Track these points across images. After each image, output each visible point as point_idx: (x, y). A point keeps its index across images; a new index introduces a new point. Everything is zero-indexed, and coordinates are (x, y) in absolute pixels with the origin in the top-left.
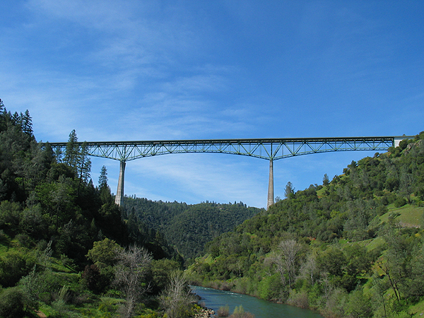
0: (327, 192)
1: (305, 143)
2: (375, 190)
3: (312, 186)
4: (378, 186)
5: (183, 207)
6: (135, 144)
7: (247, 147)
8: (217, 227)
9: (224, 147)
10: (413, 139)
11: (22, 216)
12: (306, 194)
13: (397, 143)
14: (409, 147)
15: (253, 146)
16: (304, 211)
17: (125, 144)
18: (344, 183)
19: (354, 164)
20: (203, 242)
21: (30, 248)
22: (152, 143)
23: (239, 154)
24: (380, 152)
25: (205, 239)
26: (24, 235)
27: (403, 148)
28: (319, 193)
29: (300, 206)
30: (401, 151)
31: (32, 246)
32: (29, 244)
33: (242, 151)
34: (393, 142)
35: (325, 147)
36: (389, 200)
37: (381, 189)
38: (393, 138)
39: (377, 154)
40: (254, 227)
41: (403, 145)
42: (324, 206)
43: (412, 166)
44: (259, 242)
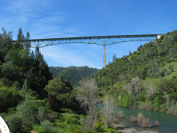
0: (132, 58)
1: (119, 38)
2: (154, 56)
3: (124, 56)
4: (156, 55)
5: (62, 69)
6: (43, 40)
7: (93, 40)
8: (77, 76)
9: (83, 41)
10: (166, 35)
11: (2, 67)
12: (123, 59)
13: (159, 37)
14: (165, 38)
15: (96, 40)
16: (125, 66)
17: (38, 40)
18: (139, 54)
19: (141, 46)
20: (72, 83)
21: (9, 86)
22: (51, 40)
23: (90, 43)
24: (152, 41)
25: (73, 82)
26: (5, 79)
27: (162, 39)
28: (129, 59)
29: (122, 64)
30: (161, 40)
31: (10, 85)
32: (8, 84)
33: (91, 42)
34: (157, 37)
35: (128, 39)
36: (162, 60)
37: (157, 56)
38: (157, 35)
39: (151, 42)
40: (103, 74)
41: (162, 38)
42: (133, 64)
43: (170, 46)
44: (107, 81)
